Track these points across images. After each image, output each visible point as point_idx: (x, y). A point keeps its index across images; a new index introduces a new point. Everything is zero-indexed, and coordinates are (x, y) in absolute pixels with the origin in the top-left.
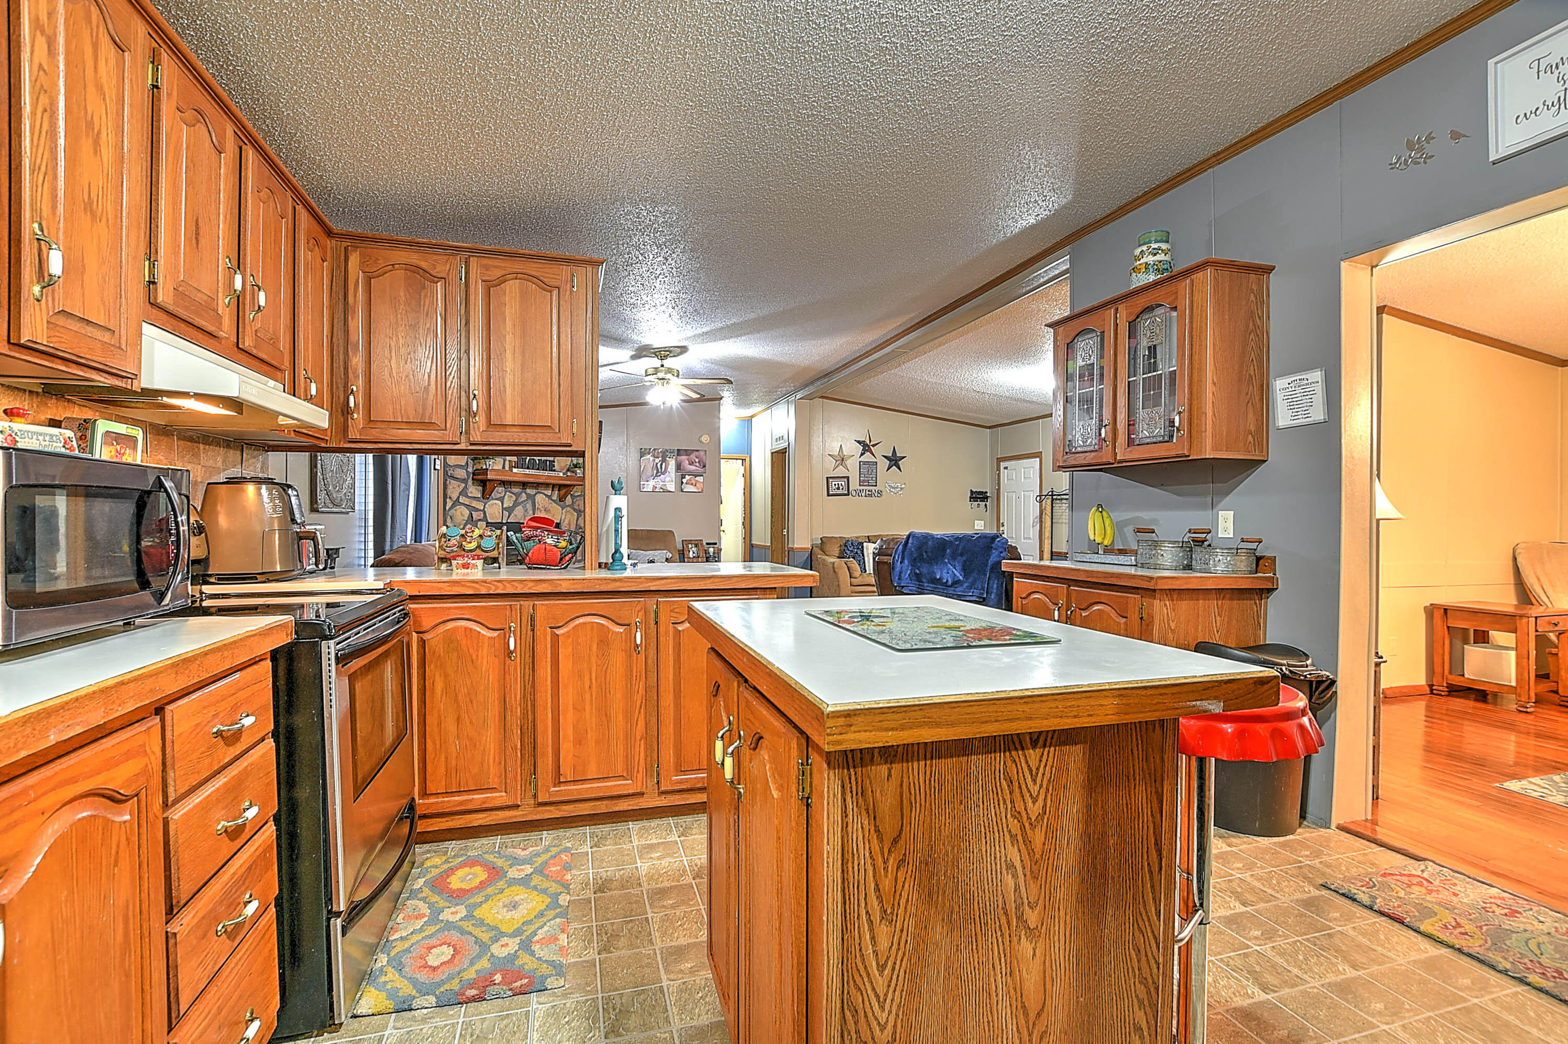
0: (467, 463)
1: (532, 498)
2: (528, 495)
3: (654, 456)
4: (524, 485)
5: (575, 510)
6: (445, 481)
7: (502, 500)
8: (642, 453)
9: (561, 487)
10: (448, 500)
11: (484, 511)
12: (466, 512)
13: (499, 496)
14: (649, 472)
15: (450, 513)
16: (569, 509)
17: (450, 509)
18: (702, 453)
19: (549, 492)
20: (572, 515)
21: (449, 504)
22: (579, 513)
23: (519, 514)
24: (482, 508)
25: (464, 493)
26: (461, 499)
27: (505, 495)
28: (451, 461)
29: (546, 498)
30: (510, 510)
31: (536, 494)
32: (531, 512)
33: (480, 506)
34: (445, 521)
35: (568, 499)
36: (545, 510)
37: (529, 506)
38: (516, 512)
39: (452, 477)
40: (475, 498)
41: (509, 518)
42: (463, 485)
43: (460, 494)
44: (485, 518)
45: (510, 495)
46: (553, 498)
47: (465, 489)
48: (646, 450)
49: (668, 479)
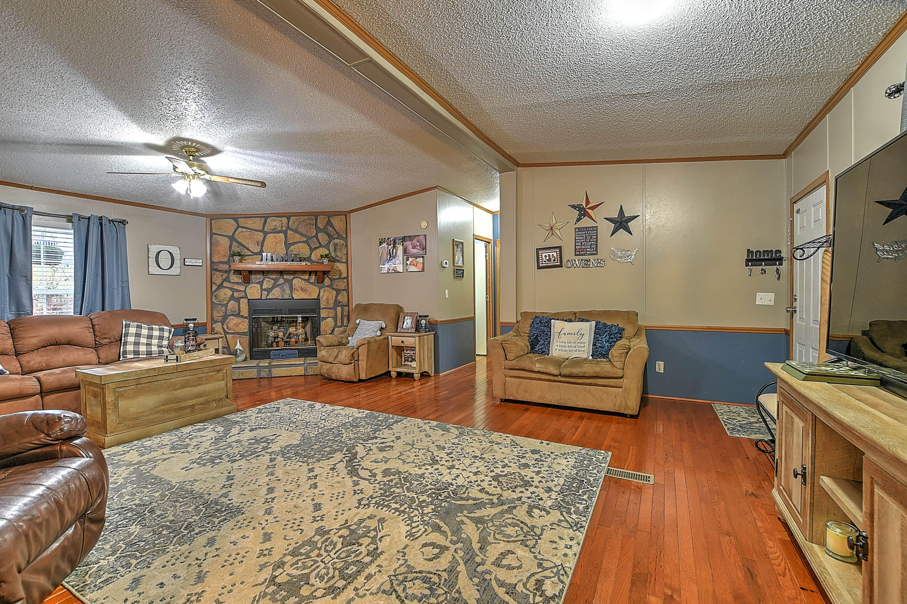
0: (228, 260)
1: (290, 282)
2: (286, 281)
3: (388, 244)
4: (281, 273)
5: (334, 289)
6: (211, 272)
7: (261, 283)
8: (381, 243)
9: (316, 272)
10: (213, 285)
12: (229, 293)
13: (258, 281)
14: (385, 256)
16: (327, 288)
17: (215, 291)
18: (422, 238)
19: (307, 277)
20: (330, 293)
21: (214, 287)
22: (338, 291)
23: (276, 293)
24: (244, 290)
25: (227, 279)
26: (225, 284)
27: (263, 280)
28: (215, 259)
29: (303, 281)
30: (269, 290)
31: (293, 278)
32: (288, 292)
33: (242, 288)
34: (211, 299)
35: (327, 281)
36: (302, 290)
37: (286, 287)
38: (274, 291)
39: (216, 270)
40: (237, 283)
41: (267, 296)
42: (226, 275)
43: (223, 281)
44: (246, 297)
45: (268, 279)
46: (310, 281)
47: (228, 277)
48: (382, 239)
49: (397, 262)
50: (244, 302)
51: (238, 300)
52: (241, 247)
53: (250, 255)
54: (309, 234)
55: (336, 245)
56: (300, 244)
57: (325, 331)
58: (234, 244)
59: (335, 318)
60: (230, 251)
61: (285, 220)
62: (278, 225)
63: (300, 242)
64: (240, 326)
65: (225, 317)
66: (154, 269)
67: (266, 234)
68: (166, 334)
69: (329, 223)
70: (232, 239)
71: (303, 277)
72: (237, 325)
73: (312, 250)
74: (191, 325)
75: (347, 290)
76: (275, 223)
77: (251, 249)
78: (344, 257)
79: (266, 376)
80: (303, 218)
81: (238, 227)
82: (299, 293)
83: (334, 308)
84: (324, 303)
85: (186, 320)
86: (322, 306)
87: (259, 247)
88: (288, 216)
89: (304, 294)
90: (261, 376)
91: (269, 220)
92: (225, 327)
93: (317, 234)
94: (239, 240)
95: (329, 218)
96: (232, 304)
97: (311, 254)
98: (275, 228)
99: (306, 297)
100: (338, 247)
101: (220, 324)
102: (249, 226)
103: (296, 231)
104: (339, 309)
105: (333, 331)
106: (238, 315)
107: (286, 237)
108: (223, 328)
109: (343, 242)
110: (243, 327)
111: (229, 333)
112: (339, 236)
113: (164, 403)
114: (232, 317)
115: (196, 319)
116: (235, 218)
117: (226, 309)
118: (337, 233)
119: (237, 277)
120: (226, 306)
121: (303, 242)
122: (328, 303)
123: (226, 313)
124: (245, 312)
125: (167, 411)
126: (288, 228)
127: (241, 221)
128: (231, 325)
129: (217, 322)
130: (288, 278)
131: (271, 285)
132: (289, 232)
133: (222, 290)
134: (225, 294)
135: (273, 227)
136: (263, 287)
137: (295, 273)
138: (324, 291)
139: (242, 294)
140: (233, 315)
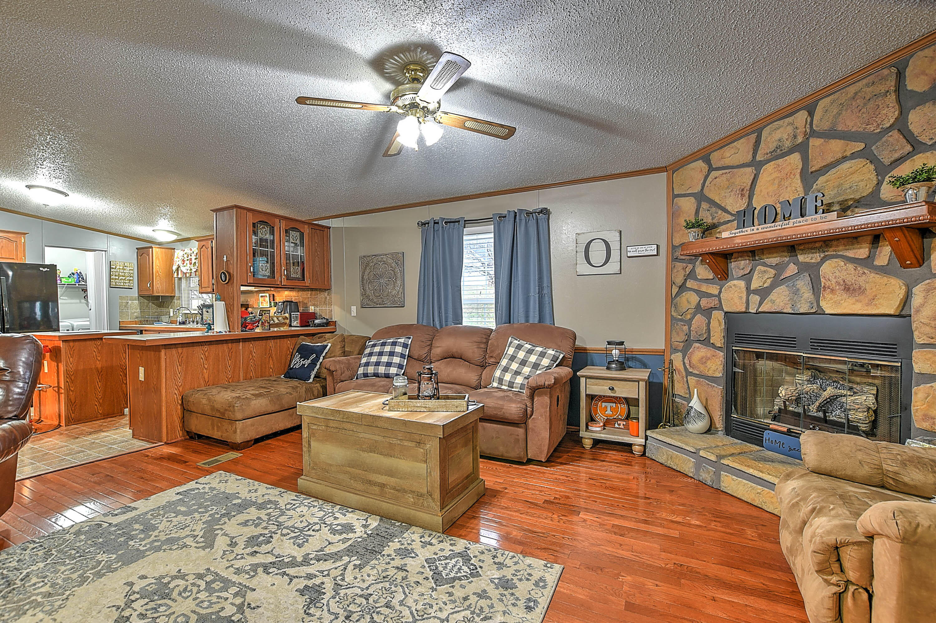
1: (814, 271)
2: (804, 268)
6: (672, 264)
7: (747, 278)
9: (895, 234)
10: (673, 286)
11: (718, 296)
12: (694, 299)
13: (742, 273)
15: (676, 301)
17: (677, 294)
19: (862, 252)
21: (675, 290)
23: (779, 300)
24: (716, 292)
25: (691, 275)
26: (689, 284)
27: (753, 270)
29: (851, 266)
30: (764, 293)
31: (823, 260)
32: (807, 294)
33: (713, 290)
34: (671, 311)
36: (848, 289)
37: (803, 284)
38: (773, 295)
39: (677, 259)
40: (707, 281)
41: (760, 304)
42: (690, 266)
43: (687, 277)
44: (720, 308)
45: (763, 268)
46: (877, 263)
47: (693, 271)
50: (718, 316)
51: (707, 313)
52: (714, 210)
53: (729, 221)
54: (871, 128)
56: (846, 165)
57: (926, 417)
58: (704, 205)
61: (802, 116)
62: (785, 136)
63: (844, 159)
64: (709, 364)
65: (688, 343)
66: (583, 267)
67: (758, 166)
70: (701, 197)
71: (850, 254)
72: (704, 361)
73: (882, 171)
74: (616, 352)
76: (778, 135)
77: (730, 208)
79: (709, 483)
80: (852, 90)
81: (710, 170)
82: (837, 298)
84: (928, 329)
86: (919, 338)
87: (745, 201)
88: (810, 103)
89: (852, 300)
90: (701, 478)
91: (765, 133)
92: (686, 361)
93: (902, 118)
94: (712, 196)
96: (699, 321)
97: (879, 184)
98: (779, 147)
99: (858, 308)
101: (680, 354)
102: (727, 162)
103: (832, 134)
106: (706, 342)
107: (805, 160)
108: (684, 363)
110: (714, 367)
111: (692, 374)
113: (353, 464)
114: (697, 345)
115: (622, 343)
116: (705, 155)
117: (689, 328)
119: (706, 269)
120: (689, 323)
121: (854, 156)
123: (689, 336)
124: (718, 337)
126: (811, 134)
127: (715, 158)
128: (695, 359)
129: (676, 350)
130: (807, 260)
131: (769, 281)
132: (814, 142)
133: (684, 294)
134: (688, 302)
135: (775, 144)
136: (753, 287)
137: (827, 246)
138: (928, 291)
139: (714, 302)
140: (698, 341)
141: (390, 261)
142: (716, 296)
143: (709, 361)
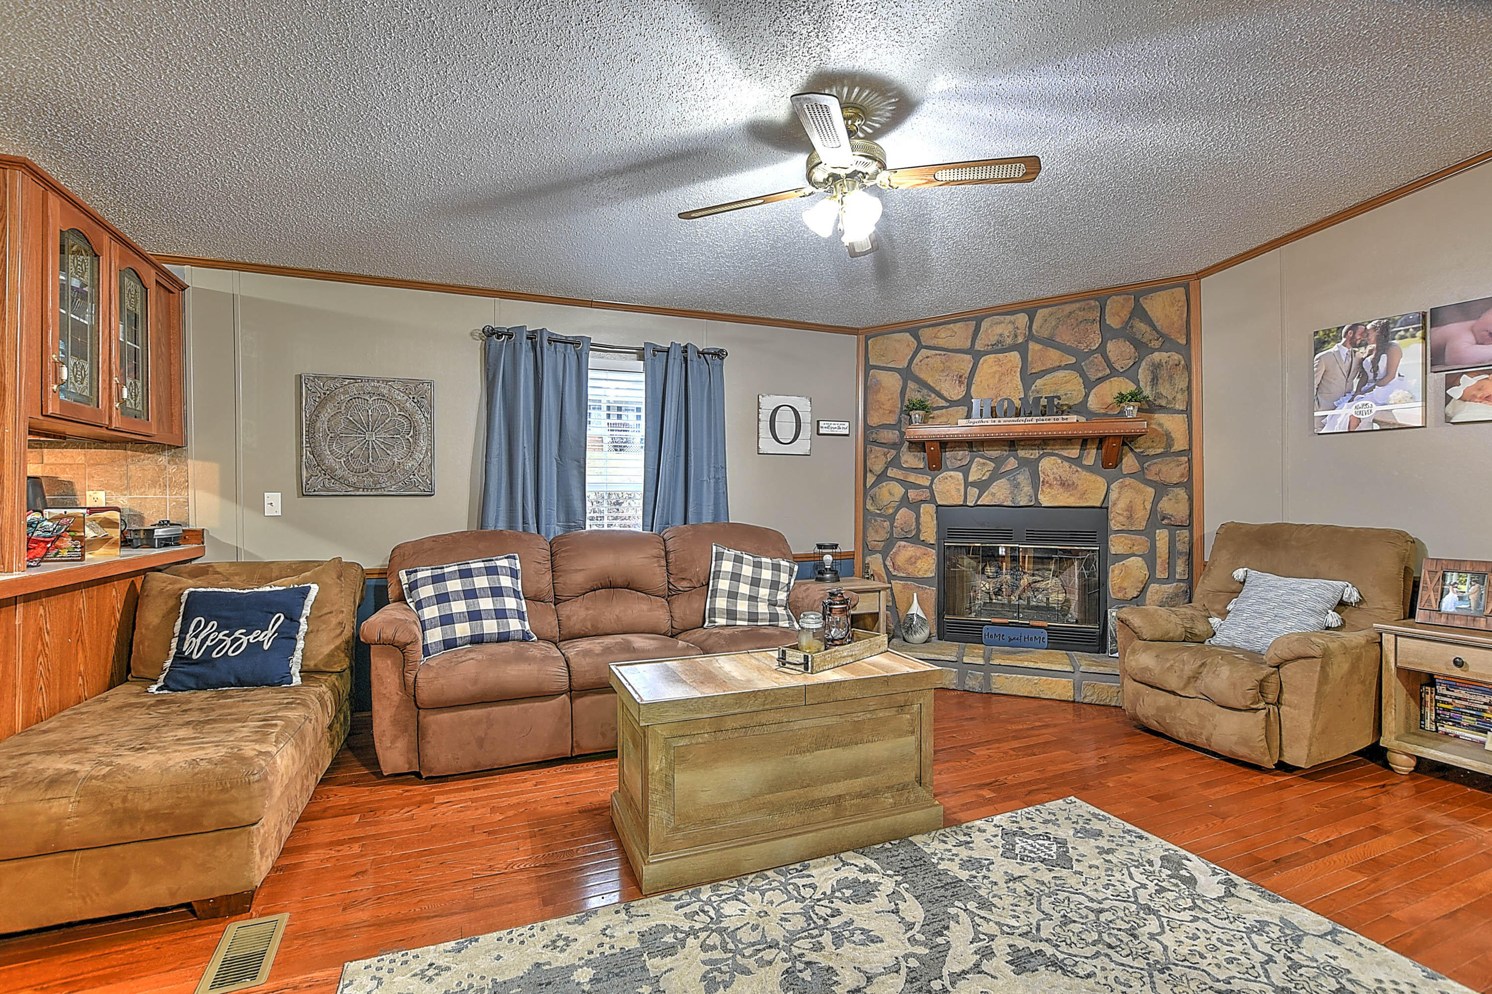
0: (900, 421)
1: (1032, 466)
2: (1023, 463)
3: (1353, 344)
4: (1012, 443)
5: (1148, 483)
6: (865, 449)
7: (965, 470)
8: (1320, 345)
9: (1101, 441)
10: (869, 475)
11: (930, 487)
12: (899, 490)
13: (959, 464)
14: (1338, 382)
15: (872, 492)
16: (1128, 481)
17: (874, 485)
19: (1074, 453)
20: (1139, 491)
21: (871, 479)
22: (1161, 488)
23: (999, 493)
24: (928, 484)
25: (895, 463)
26: (891, 473)
27: (971, 462)
28: (874, 421)
29: (1066, 464)
30: (983, 486)
31: (1041, 457)
32: (1027, 489)
33: (924, 481)
34: (865, 504)
35: (1129, 462)
36: (1063, 484)
37: (1023, 478)
38: (994, 488)
39: (875, 442)
40: (915, 470)
41: (979, 497)
42: (894, 452)
43: (889, 464)
44: (932, 500)
45: (982, 460)
46: (1085, 463)
47: (897, 457)
48: (1327, 332)
49: (1396, 394)
50: (928, 512)
51: (915, 506)
52: (925, 391)
53: (942, 408)
54: (1082, 346)
55: (1156, 368)
56: (1061, 374)
57: (1121, 589)
58: (911, 385)
59: (1150, 558)
60: (902, 401)
61: (1022, 319)
62: (1006, 333)
63: (1059, 368)
64: (919, 564)
65: (890, 543)
66: (767, 444)
67: (977, 356)
68: (784, 578)
69: (1139, 312)
70: (907, 374)
71: (1065, 453)
72: (912, 561)
73: (1089, 385)
74: (828, 558)
75: (1188, 485)
76: (999, 330)
77: (946, 394)
78: (1179, 396)
79: (978, 689)
80: (1068, 308)
81: (920, 347)
82: (1054, 492)
83: (1149, 532)
84: (1121, 519)
85: (820, 546)
86: (1114, 525)
87: (964, 388)
88: (1030, 309)
89: (1066, 495)
90: (967, 688)
91: (984, 325)
92: (889, 563)
93: (1103, 345)
94: (922, 376)
95: (1137, 300)
96: (904, 516)
97: (1087, 396)
98: (999, 342)
99: (1071, 501)
100: (1164, 373)
101: (879, 556)
102: (941, 343)
103: (1049, 342)
104: (1162, 536)
105: (1143, 591)
106: (915, 539)
107: (1024, 358)
108: (885, 566)
109: (1176, 357)
110: (925, 567)
111: (896, 577)
112: (1167, 342)
114: (903, 543)
115: (836, 546)
116: (913, 329)
117: (892, 526)
118: (1161, 335)
119: (915, 456)
120: (892, 518)
121: (1067, 367)
122: (1130, 517)
123: (892, 534)
124: (929, 533)
125: (777, 808)
126: (1030, 337)
127: (926, 335)
128: (901, 559)
129: (873, 552)
130: (1028, 456)
131: (988, 474)
132: (1033, 346)
133: (884, 484)
134: (890, 494)
135: (996, 338)
136: (970, 479)
137: (1045, 444)
138: (1121, 488)
139: (926, 494)
140: (905, 539)
141: (401, 397)
142: (926, 487)
143: (920, 561)
